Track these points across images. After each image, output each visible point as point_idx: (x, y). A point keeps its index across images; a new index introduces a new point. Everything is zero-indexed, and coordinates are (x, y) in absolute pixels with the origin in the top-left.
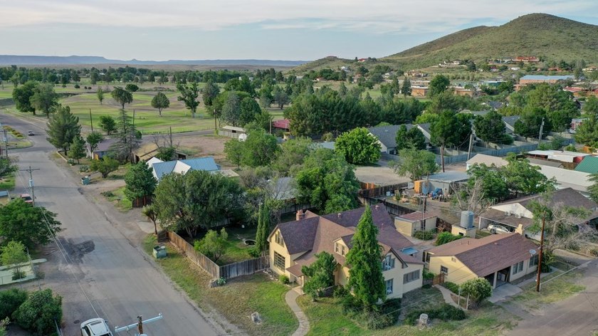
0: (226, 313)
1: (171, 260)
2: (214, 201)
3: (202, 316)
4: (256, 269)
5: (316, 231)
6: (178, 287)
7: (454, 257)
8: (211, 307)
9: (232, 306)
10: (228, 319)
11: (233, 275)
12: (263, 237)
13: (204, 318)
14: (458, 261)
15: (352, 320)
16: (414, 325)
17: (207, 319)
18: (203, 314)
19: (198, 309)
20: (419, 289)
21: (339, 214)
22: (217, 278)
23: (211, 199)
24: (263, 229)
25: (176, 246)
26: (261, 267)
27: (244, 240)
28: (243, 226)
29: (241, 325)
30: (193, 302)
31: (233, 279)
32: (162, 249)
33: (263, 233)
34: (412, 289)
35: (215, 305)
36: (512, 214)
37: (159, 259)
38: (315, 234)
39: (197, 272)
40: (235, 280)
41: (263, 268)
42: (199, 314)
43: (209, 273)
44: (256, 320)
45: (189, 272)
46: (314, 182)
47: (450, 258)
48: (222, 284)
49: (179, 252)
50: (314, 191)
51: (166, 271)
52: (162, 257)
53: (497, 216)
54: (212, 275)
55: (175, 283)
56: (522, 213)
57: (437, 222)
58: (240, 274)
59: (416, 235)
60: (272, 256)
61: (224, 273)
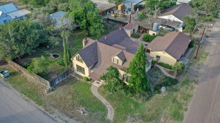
0: (64, 111)
1: (13, 78)
2: (30, 39)
3: (51, 117)
4: (68, 75)
5: (97, 50)
6: (27, 98)
7: (164, 52)
8: (53, 109)
9: (65, 105)
10: (68, 115)
11: (57, 82)
12: (68, 58)
13: (53, 119)
14: (166, 53)
15: (131, 98)
16: (160, 93)
17: (55, 119)
18: (51, 115)
19: (46, 112)
20: (150, 69)
21: (106, 38)
22: (49, 87)
23: (28, 38)
24: (68, 54)
25: (13, 67)
26: (70, 73)
27: (51, 55)
28: (48, 47)
29: (77, 118)
30: (41, 107)
31: (58, 84)
32: (6, 73)
33: (68, 56)
34: (148, 70)
35: (55, 107)
36: (169, 20)
37: (6, 79)
38: (97, 52)
39: (34, 84)
40: (59, 85)
41: (71, 73)
42: (49, 116)
43: (41, 84)
44: (84, 113)
45: (29, 85)
46: (81, 17)
47: (162, 52)
48: (53, 90)
49: (17, 70)
50: (82, 22)
51: (15, 87)
52: (7, 77)
53: (163, 21)
54: (44, 85)
55: (24, 96)
56: (173, 19)
57: (139, 28)
58: (61, 80)
59: (132, 36)
60: (75, 67)
61: (52, 84)
